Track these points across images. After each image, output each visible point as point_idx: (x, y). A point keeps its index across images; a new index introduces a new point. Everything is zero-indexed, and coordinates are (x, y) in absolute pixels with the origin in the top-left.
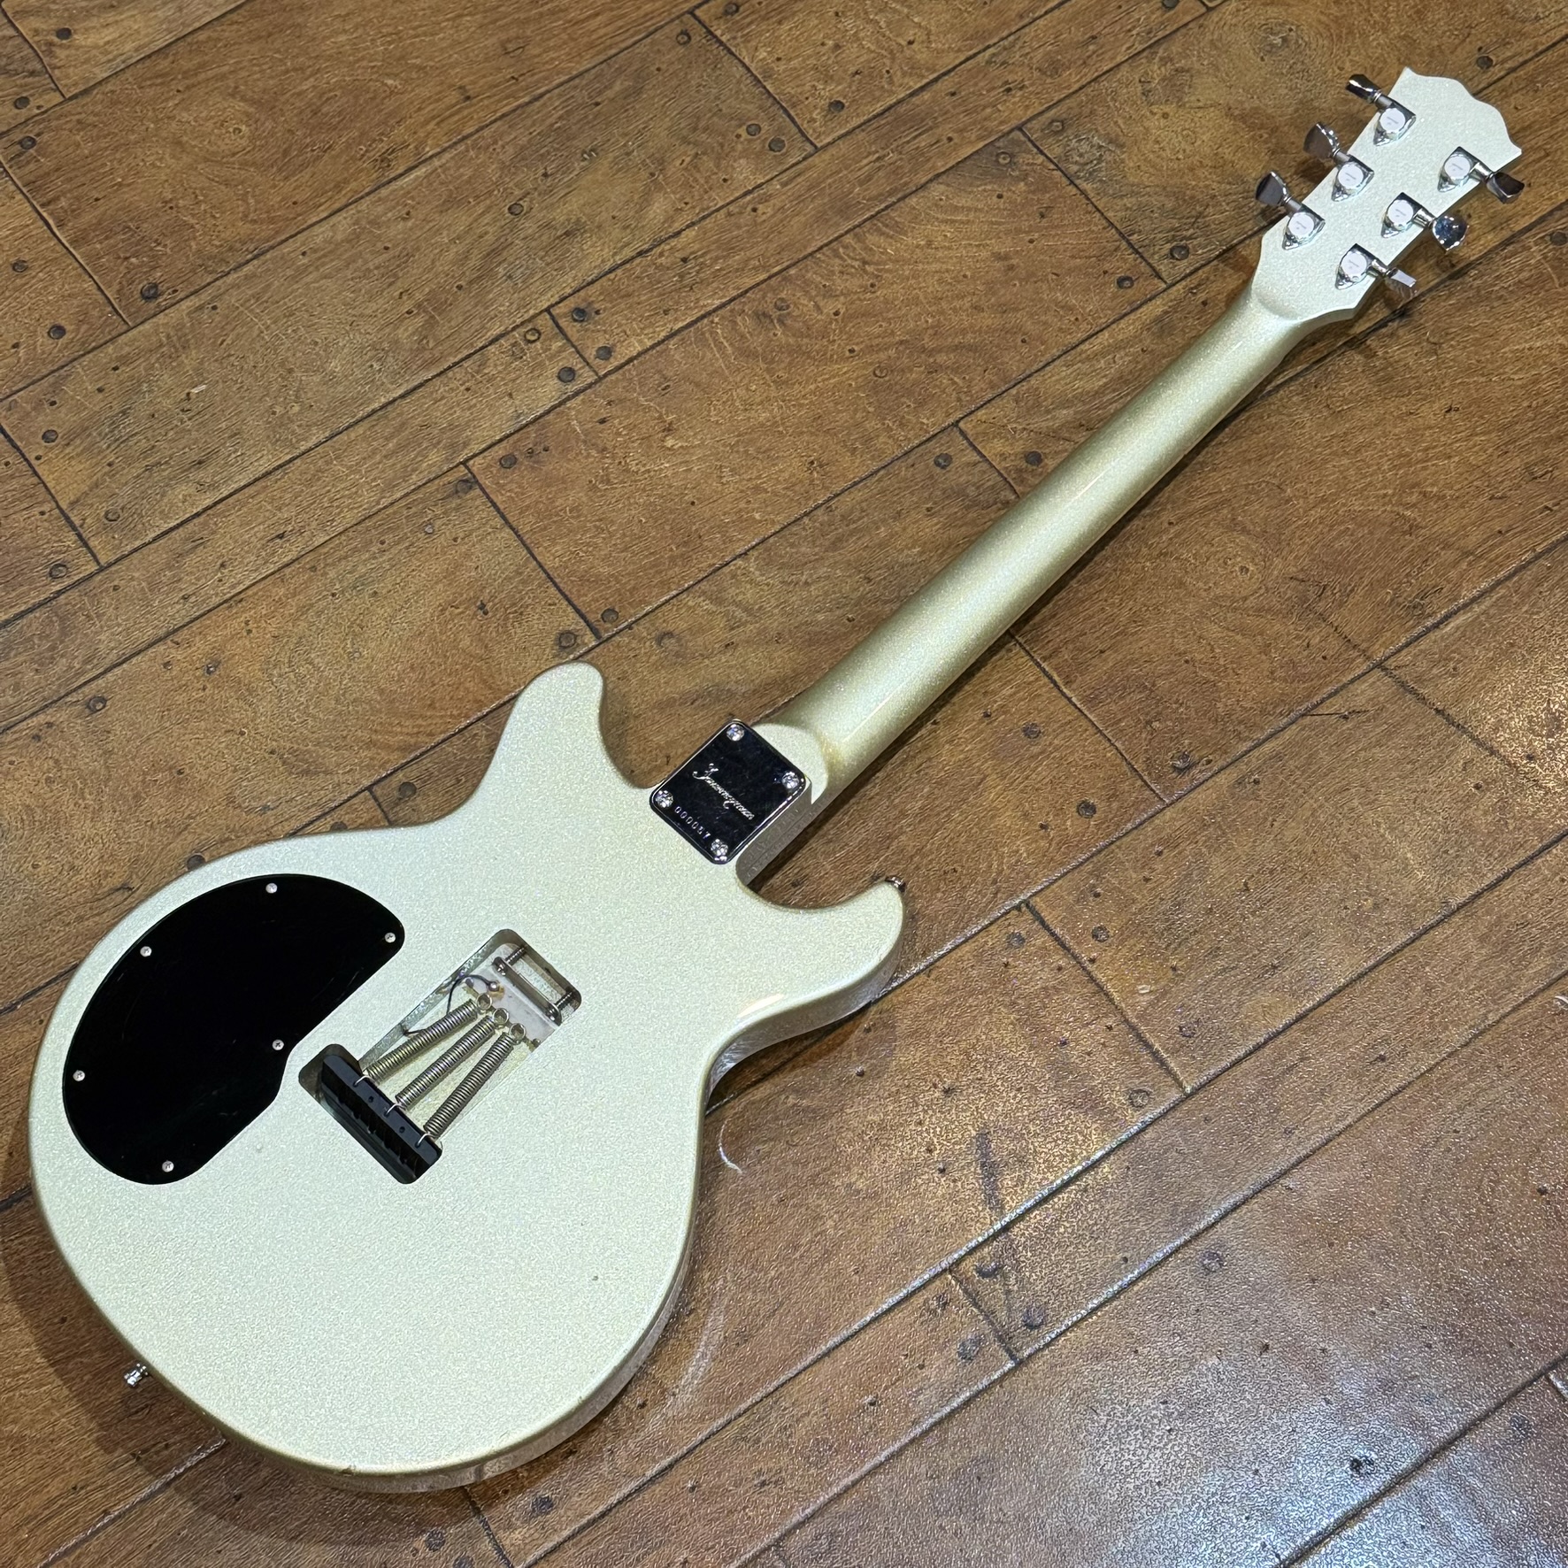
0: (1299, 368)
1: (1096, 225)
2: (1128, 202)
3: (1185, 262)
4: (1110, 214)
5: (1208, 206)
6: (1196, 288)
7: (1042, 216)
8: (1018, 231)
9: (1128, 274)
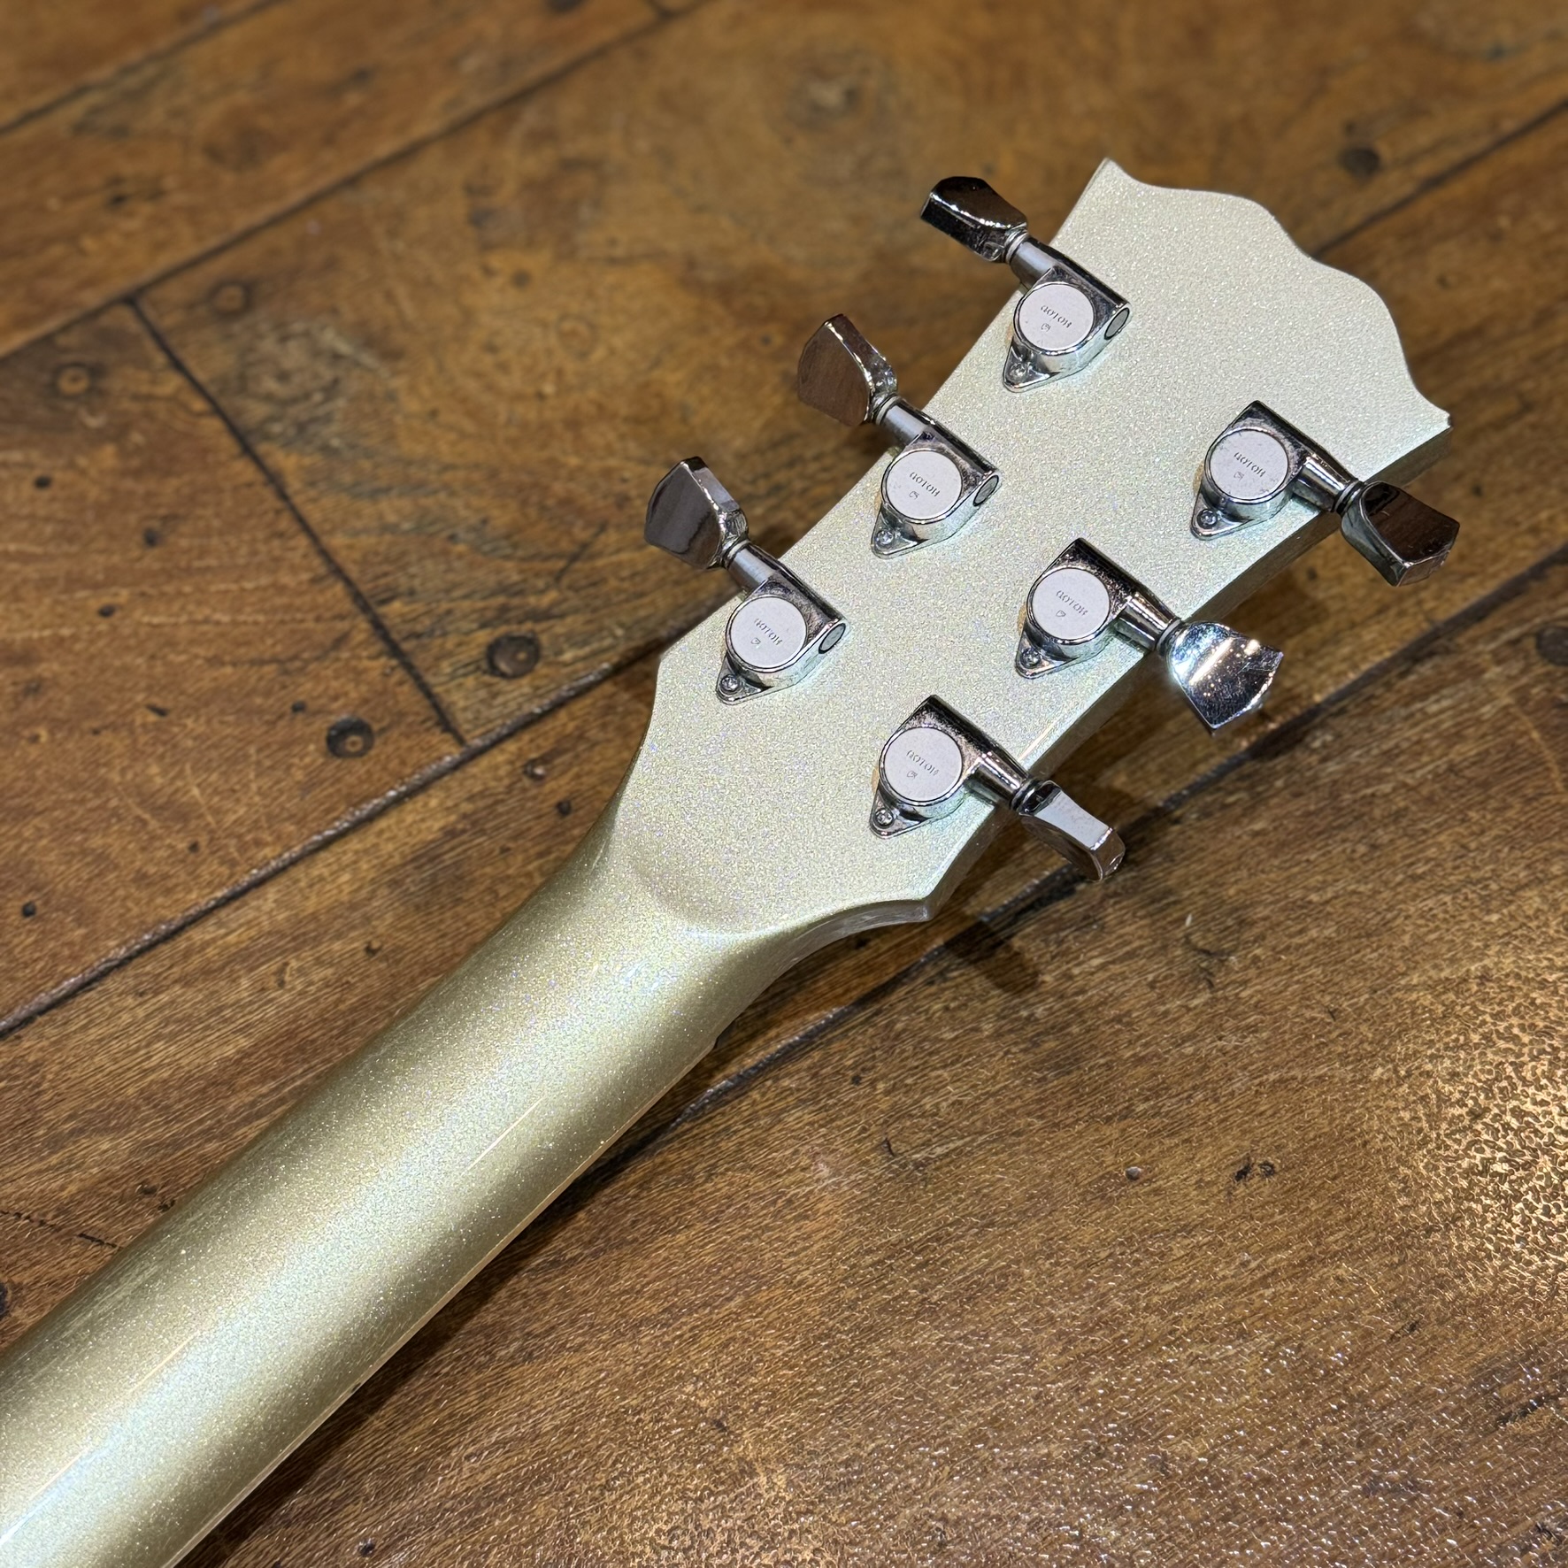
0: (814, 1019)
1: (294, 569)
2: (393, 509)
3: (525, 685)
4: (337, 541)
5: (603, 528)
6: (544, 760)
7: (151, 540)
8: (74, 582)
9: (363, 714)
